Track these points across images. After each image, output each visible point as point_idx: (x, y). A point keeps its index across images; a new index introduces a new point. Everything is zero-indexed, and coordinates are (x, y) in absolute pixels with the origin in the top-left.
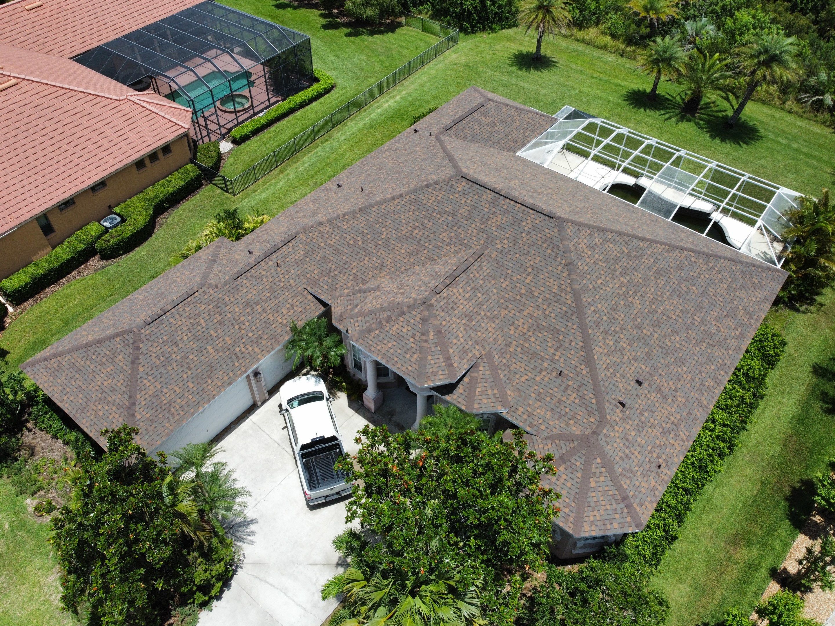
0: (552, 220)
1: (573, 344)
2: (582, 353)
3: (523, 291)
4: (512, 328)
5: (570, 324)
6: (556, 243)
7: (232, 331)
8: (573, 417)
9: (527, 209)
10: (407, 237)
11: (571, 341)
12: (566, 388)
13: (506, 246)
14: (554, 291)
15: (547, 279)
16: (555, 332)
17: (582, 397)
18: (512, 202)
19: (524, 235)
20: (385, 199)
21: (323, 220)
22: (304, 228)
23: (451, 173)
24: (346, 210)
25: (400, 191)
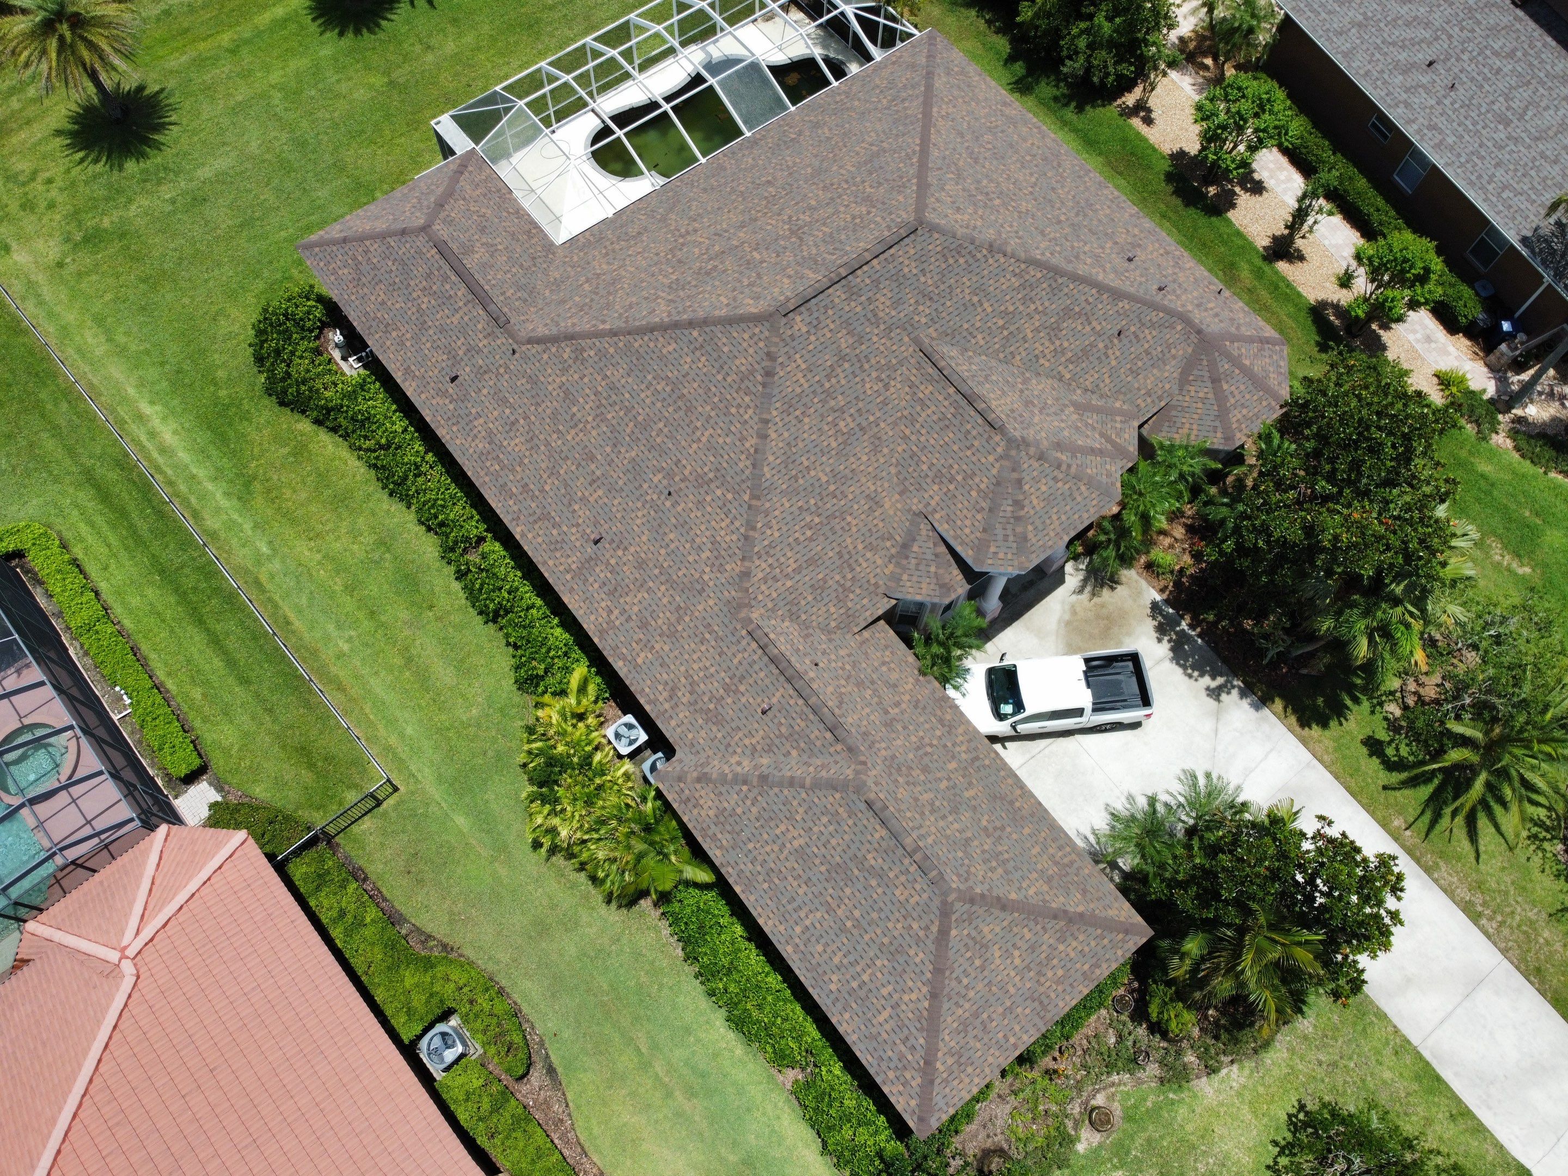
0: (919, 232)
1: (1091, 300)
2: (1105, 296)
3: (1001, 323)
4: (1042, 361)
5: (1066, 290)
6: (953, 246)
7: (935, 757)
8: (1169, 347)
9: (887, 255)
10: (845, 442)
11: (1086, 300)
12: (1137, 337)
13: (927, 311)
14: (1017, 284)
15: (998, 284)
16: (1067, 313)
17: (1153, 325)
18: (865, 268)
19: (923, 279)
20: (756, 451)
21: (737, 570)
22: (740, 606)
23: (757, 331)
24: (737, 524)
25: (746, 422)
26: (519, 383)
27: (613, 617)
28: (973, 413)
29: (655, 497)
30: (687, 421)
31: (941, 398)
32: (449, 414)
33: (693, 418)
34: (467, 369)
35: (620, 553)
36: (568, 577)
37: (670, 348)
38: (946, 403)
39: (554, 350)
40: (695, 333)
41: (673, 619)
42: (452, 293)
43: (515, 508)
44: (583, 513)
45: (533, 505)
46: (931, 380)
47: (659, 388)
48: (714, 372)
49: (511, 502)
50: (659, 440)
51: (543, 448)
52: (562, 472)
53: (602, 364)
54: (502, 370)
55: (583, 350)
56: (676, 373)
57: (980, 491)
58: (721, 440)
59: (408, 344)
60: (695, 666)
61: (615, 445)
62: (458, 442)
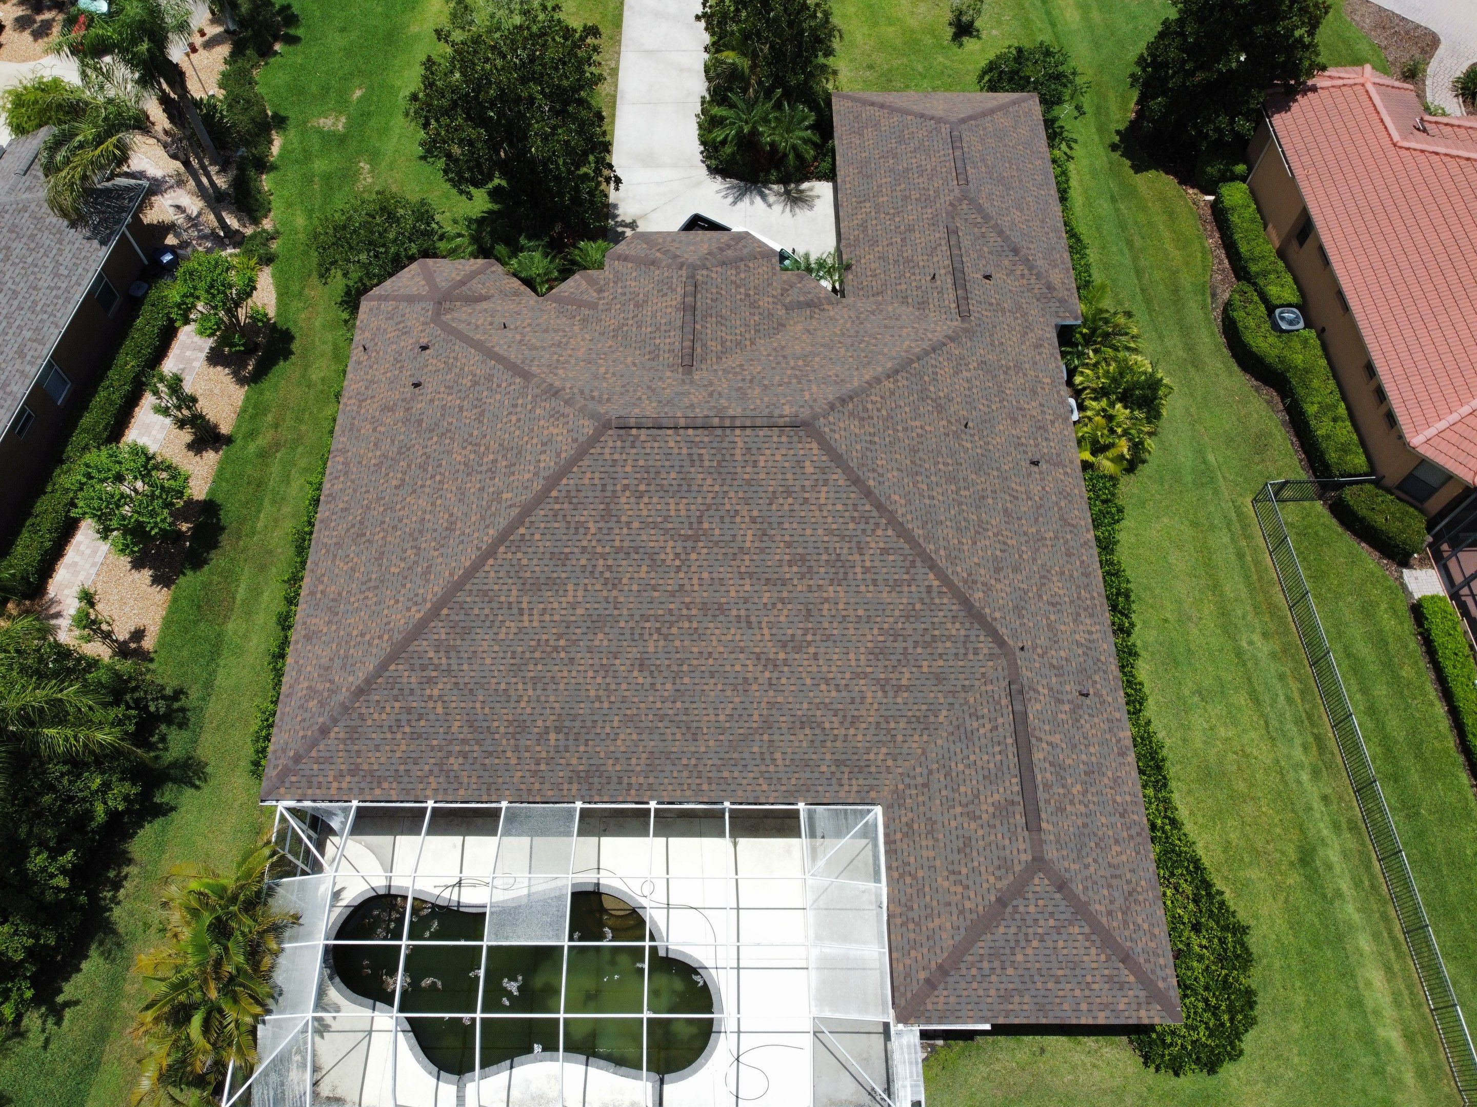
20: (889, 377)
21: (952, 345)
22: (966, 330)
23: (827, 429)
24: (933, 362)
25: (882, 397)
26: (1031, 624)
27: (1052, 418)
28: (699, 304)
29: (976, 438)
30: (920, 446)
31: (709, 331)
32: (1101, 673)
33: (915, 443)
34: (1068, 688)
35: (1023, 440)
36: (1069, 471)
37: (897, 498)
38: (709, 325)
39: (987, 611)
40: (871, 483)
41: (1012, 372)
42: (1047, 765)
43: (1083, 551)
44: (1036, 489)
45: (1069, 537)
46: (704, 345)
47: (925, 487)
48: (878, 447)
49: (1085, 558)
50: (950, 461)
51: (1039, 562)
52: (1034, 530)
53: (956, 553)
54: (1039, 651)
55: (965, 582)
56: (906, 480)
57: (738, 274)
58: (907, 409)
59: (1110, 774)
60: (1015, 339)
61: (983, 497)
62: (1105, 646)
